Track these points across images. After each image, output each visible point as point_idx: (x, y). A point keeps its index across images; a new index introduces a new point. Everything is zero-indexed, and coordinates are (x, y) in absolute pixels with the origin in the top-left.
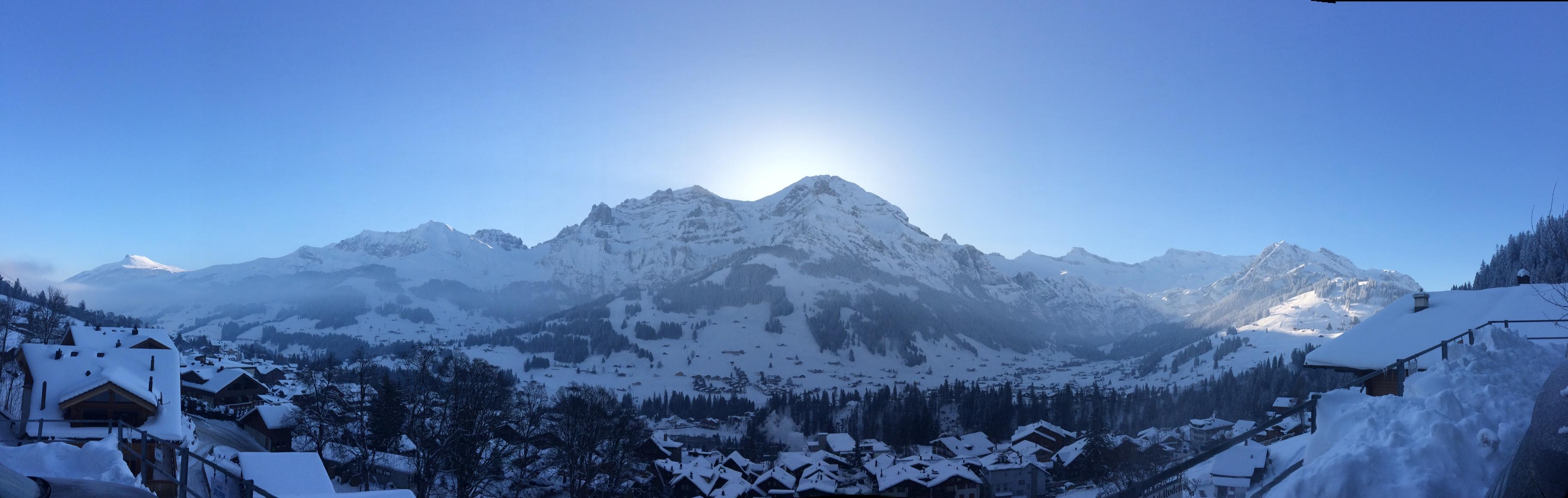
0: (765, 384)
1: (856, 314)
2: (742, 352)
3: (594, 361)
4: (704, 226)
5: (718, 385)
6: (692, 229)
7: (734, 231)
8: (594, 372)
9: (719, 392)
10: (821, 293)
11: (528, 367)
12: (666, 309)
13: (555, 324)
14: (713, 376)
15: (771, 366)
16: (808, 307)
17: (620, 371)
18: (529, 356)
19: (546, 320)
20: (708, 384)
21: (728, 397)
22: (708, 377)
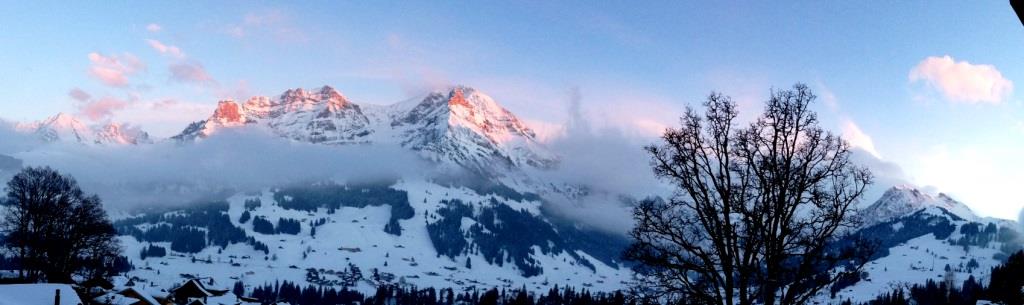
0: (378, 279)
1: (477, 225)
2: (358, 250)
3: (211, 251)
4: (332, 127)
5: (329, 277)
6: (319, 130)
7: (361, 135)
8: (209, 262)
9: (331, 285)
10: (444, 202)
11: (144, 255)
12: (286, 206)
13: (173, 216)
14: (326, 270)
15: (386, 264)
16: (430, 213)
17: (235, 261)
18: (146, 245)
19: (165, 212)
20: (321, 276)
21: (338, 289)
22: (322, 270)
